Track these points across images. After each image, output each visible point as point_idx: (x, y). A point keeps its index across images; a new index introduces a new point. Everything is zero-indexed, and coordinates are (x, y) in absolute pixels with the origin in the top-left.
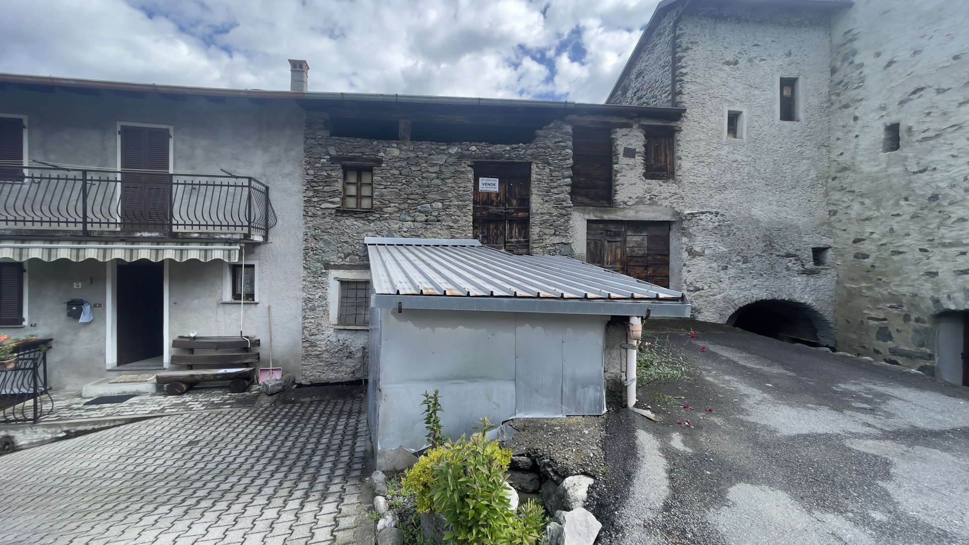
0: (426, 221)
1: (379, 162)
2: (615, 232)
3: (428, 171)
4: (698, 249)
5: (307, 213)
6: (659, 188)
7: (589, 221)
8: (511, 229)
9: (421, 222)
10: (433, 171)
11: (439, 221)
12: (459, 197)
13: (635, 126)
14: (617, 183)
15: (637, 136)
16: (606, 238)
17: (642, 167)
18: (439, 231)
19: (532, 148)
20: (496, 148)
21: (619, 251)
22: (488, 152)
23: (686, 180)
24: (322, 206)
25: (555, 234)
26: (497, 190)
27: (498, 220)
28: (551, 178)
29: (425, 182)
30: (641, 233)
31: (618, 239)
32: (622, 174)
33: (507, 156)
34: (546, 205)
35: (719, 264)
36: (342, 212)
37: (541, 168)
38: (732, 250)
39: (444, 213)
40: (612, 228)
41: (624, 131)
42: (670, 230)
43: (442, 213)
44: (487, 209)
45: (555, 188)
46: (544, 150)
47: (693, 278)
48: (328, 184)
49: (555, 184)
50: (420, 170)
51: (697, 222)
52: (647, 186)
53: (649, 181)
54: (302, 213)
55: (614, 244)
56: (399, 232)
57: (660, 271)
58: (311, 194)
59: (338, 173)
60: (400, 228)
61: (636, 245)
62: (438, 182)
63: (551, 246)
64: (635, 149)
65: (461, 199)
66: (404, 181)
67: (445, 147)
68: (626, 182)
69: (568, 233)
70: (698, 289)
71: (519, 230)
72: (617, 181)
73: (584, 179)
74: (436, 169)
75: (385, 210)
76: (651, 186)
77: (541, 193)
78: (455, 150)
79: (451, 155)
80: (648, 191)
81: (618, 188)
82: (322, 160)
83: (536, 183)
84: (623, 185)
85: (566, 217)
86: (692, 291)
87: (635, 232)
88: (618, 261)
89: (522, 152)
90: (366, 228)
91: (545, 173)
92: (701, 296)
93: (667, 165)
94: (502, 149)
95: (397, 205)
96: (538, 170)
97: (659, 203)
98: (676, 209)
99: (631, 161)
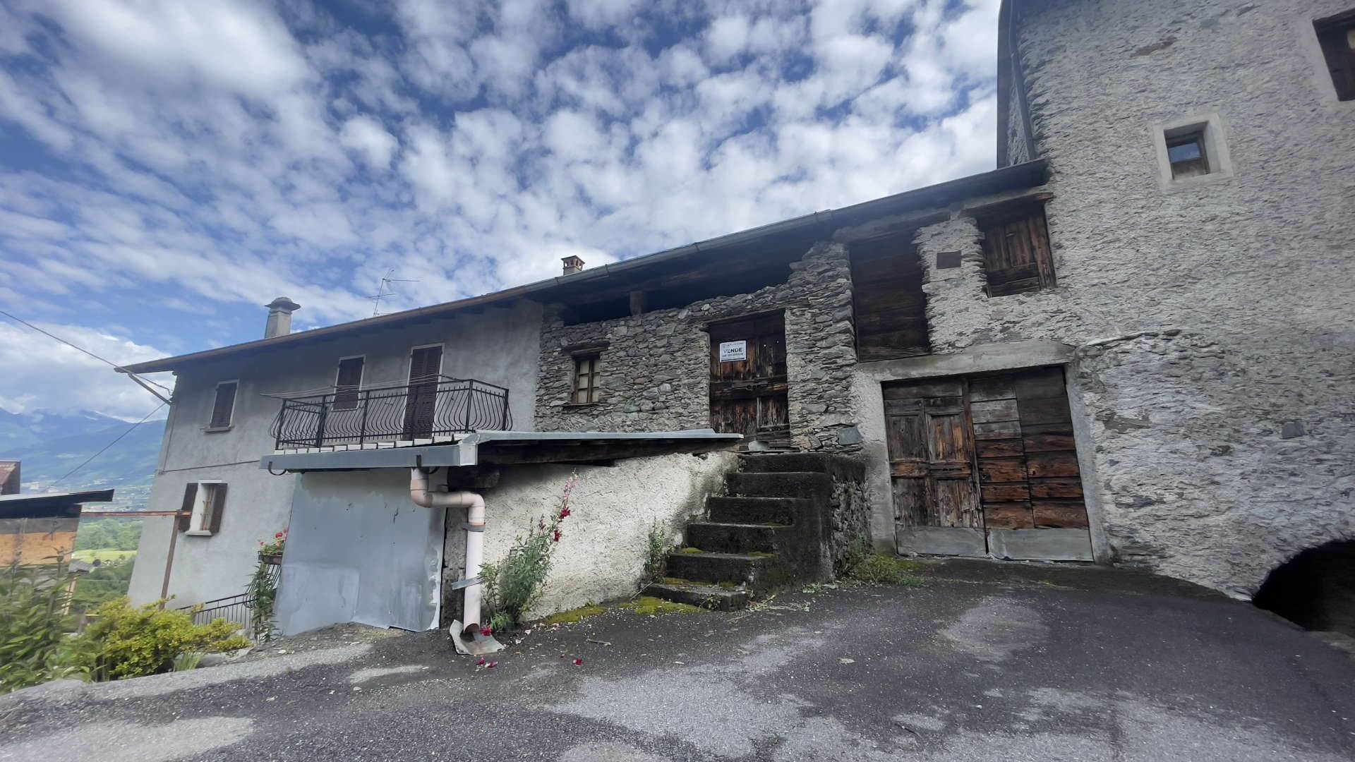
0: (653, 409)
1: (606, 345)
2: (943, 399)
3: (656, 347)
4: (1129, 414)
5: (538, 413)
6: (1017, 308)
7: (885, 385)
8: (765, 411)
9: (647, 411)
10: (661, 345)
11: (667, 408)
12: (690, 373)
13: (954, 216)
14: (931, 313)
15: (961, 230)
16: (927, 410)
17: (977, 278)
18: (666, 422)
19: (782, 290)
20: (734, 300)
21: (958, 433)
22: (725, 307)
23: (1081, 282)
24: (551, 405)
25: (826, 411)
26: (744, 356)
27: (745, 398)
28: (816, 326)
29: (652, 361)
30: (1001, 394)
31: (953, 410)
32: (939, 298)
33: (749, 307)
34: (810, 367)
35: (1200, 442)
36: (568, 408)
37: (798, 313)
38: (1240, 409)
39: (672, 397)
40: (938, 391)
41: (934, 228)
42: (1065, 383)
43: (669, 398)
44: (729, 385)
45: (822, 339)
46: (800, 288)
47: (1128, 476)
48: (558, 378)
49: (822, 334)
50: (647, 347)
51: (1114, 359)
52: (991, 309)
53: (997, 299)
54: (534, 414)
55: (946, 419)
56: (622, 426)
57: (1056, 466)
58: (542, 392)
59: (569, 366)
60: (623, 422)
61: (994, 419)
62: (667, 357)
63: (822, 430)
64: (960, 252)
65: (692, 375)
66: (631, 363)
67: (675, 313)
68: (948, 309)
69: (850, 407)
70: (1148, 502)
71: (777, 410)
72: (931, 309)
73: (878, 318)
74: (664, 342)
75: (609, 401)
76: (1001, 307)
77: (800, 351)
78: (685, 314)
79: (681, 321)
80: (998, 316)
81: (933, 322)
82: (555, 354)
83: (792, 336)
84: (942, 314)
85: (844, 382)
86: (1128, 506)
87: (988, 394)
88: (959, 450)
89: (769, 297)
90: (591, 424)
91: (804, 320)
92: (1158, 518)
93: (1037, 265)
94: (742, 300)
95: (621, 393)
96: (794, 318)
97: (1025, 334)
98: (1066, 340)
99: (954, 273)
